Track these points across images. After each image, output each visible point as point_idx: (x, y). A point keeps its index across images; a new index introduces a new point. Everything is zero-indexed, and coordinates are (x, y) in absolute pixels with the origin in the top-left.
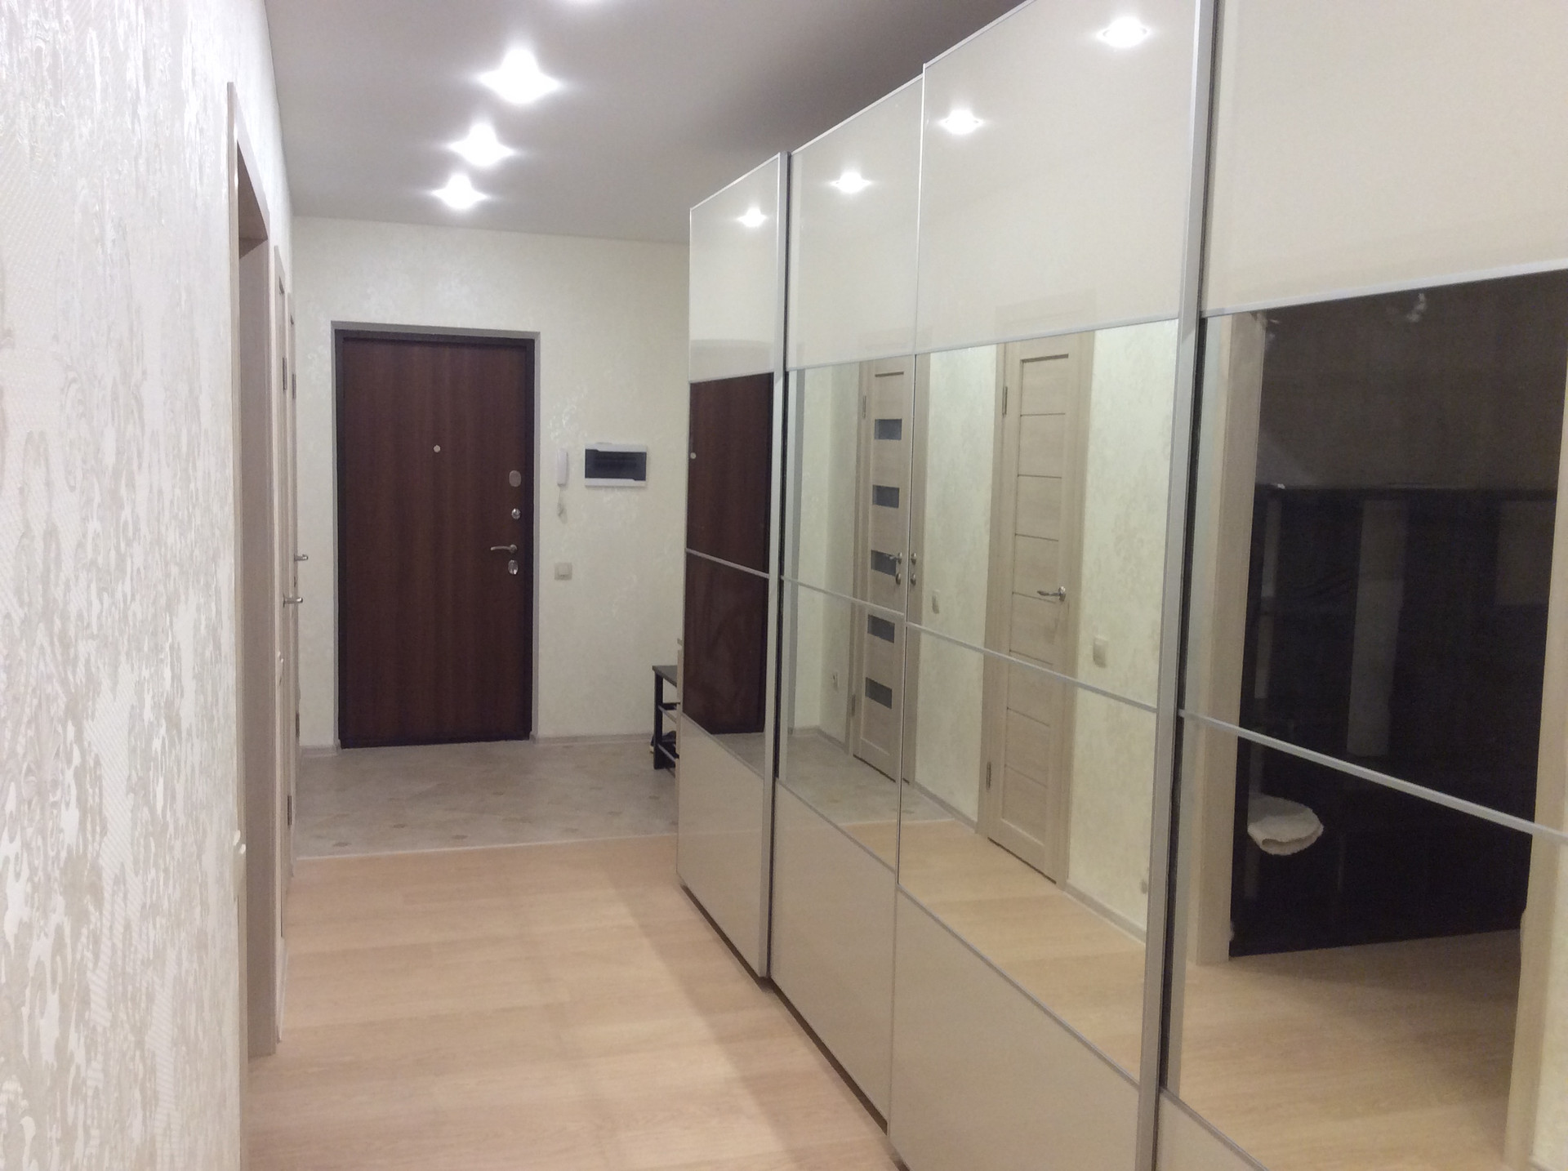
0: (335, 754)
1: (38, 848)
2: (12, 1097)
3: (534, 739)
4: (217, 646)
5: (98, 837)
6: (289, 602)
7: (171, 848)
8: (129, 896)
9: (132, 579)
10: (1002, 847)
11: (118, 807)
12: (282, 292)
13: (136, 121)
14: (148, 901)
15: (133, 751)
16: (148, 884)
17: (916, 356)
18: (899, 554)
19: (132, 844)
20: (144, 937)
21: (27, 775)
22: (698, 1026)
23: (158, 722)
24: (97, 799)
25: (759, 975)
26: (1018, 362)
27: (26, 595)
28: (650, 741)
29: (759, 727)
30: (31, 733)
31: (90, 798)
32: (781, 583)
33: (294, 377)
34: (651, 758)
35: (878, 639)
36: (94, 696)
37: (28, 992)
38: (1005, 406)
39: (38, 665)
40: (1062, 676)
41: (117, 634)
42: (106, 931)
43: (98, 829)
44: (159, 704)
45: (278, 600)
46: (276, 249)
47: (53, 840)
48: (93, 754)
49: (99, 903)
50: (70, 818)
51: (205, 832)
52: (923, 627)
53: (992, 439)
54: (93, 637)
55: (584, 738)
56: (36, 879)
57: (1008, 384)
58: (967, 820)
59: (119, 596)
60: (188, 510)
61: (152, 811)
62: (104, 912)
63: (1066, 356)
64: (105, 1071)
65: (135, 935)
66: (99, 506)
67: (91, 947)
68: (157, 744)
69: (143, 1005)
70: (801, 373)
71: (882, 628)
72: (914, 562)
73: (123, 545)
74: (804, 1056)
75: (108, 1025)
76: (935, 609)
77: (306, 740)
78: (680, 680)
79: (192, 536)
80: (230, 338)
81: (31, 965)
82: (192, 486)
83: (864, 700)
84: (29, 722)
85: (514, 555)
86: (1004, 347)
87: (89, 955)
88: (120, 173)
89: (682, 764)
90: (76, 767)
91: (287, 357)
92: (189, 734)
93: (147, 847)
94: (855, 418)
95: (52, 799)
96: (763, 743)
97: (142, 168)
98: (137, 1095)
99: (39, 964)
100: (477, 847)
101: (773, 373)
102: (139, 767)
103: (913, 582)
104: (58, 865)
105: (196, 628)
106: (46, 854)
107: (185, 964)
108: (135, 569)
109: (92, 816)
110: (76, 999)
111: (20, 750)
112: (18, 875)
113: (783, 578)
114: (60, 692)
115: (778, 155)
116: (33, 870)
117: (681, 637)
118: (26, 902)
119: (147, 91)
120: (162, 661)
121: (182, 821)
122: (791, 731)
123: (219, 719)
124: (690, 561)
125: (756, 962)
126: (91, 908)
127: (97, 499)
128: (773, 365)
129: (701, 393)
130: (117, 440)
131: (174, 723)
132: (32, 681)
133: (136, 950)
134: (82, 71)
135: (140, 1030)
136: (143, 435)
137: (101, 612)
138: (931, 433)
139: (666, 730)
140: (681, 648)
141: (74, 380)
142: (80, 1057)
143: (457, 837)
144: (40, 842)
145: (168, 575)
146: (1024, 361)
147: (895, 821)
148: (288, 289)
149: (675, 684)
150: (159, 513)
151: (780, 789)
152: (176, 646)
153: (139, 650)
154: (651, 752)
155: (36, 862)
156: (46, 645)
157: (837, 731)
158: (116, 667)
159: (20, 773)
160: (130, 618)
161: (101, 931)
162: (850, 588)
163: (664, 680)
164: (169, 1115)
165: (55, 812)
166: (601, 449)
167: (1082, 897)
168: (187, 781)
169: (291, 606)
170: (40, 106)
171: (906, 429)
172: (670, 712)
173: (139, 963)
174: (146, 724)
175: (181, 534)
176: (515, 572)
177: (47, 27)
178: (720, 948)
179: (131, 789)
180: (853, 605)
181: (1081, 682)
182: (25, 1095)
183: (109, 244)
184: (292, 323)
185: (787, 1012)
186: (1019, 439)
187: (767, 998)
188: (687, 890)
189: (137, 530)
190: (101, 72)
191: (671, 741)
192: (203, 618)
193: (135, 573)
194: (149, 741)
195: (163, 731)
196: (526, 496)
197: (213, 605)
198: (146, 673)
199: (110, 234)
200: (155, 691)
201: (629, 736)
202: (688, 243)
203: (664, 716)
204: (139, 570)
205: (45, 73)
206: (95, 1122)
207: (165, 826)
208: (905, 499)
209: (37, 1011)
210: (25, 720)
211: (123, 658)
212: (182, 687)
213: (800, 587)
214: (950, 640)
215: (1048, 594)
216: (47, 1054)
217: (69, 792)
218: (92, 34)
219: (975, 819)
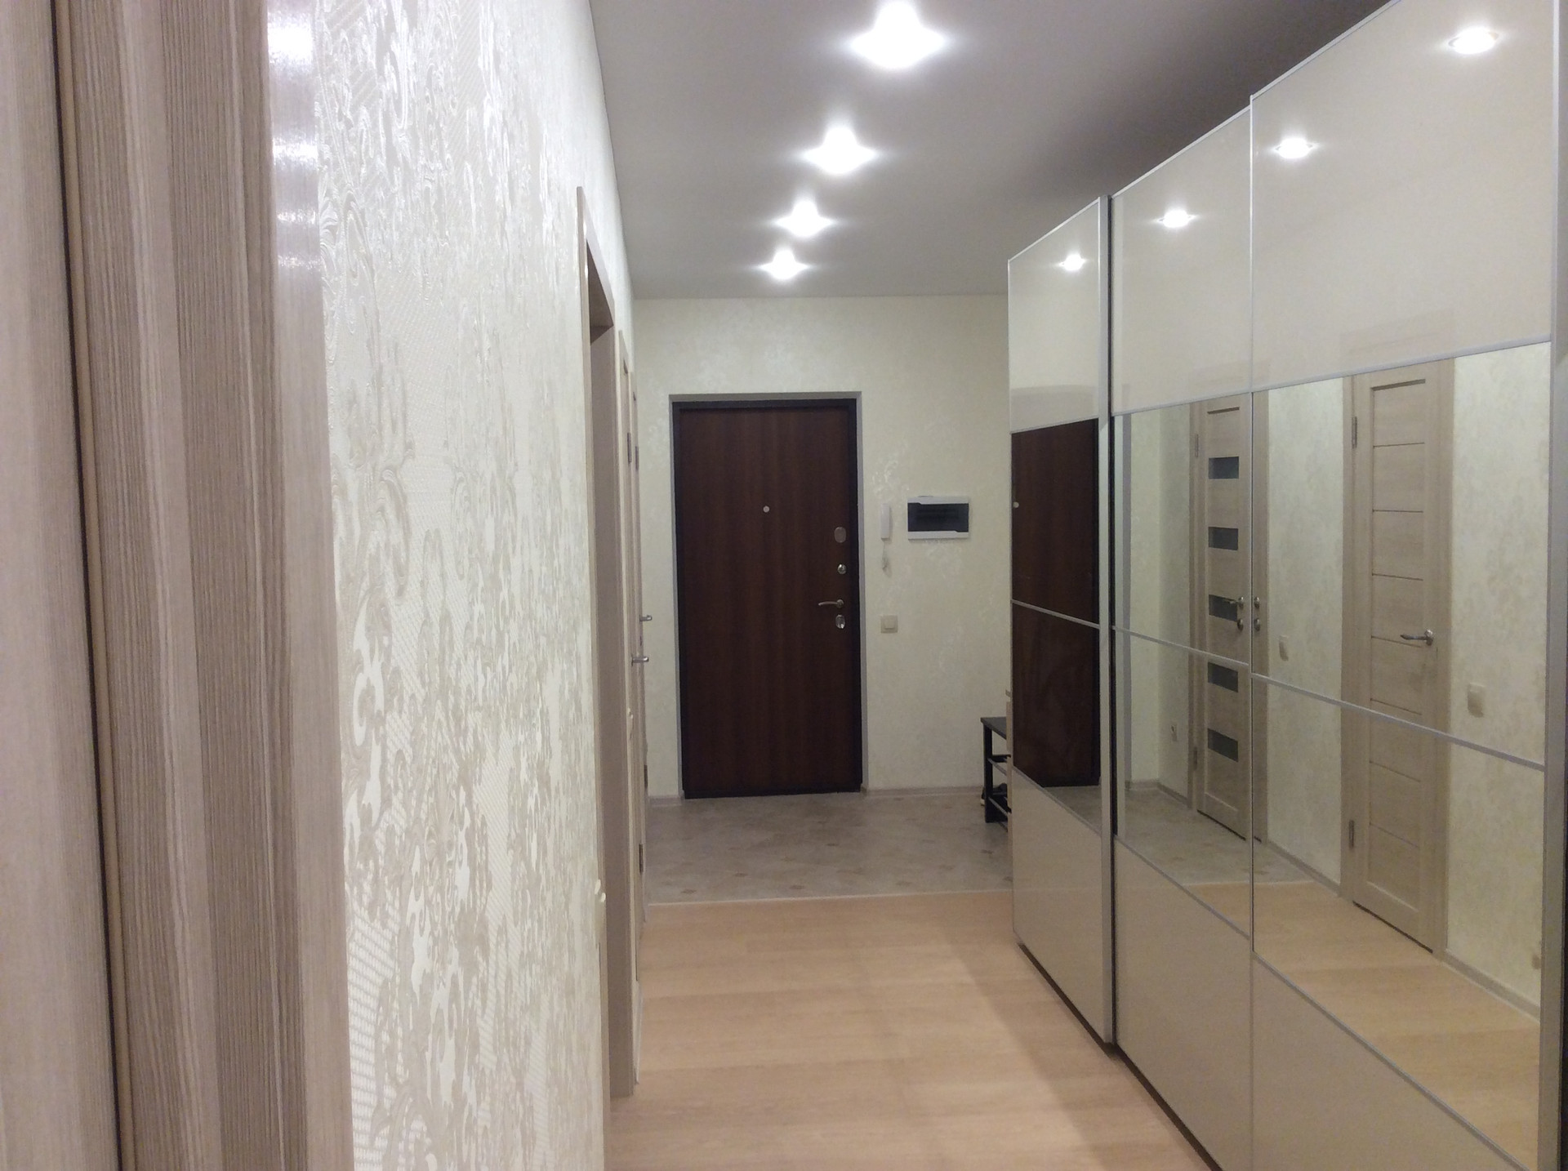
0: (680, 804)
1: (438, 904)
2: (418, 1136)
3: (865, 791)
4: (579, 709)
5: (484, 892)
6: (637, 661)
7: (544, 899)
8: (510, 946)
9: (509, 654)
10: (1371, 913)
11: (501, 862)
12: (626, 372)
13: (504, 238)
14: (526, 952)
15: (512, 809)
16: (526, 934)
17: (1252, 393)
18: (1240, 599)
19: (512, 897)
20: (522, 984)
21: (428, 839)
22: (1042, 1091)
23: (532, 782)
24: (484, 858)
25: (1104, 1041)
26: (1367, 391)
27: (426, 676)
28: (981, 793)
29: (1093, 779)
30: (431, 800)
31: (478, 856)
32: (1112, 634)
33: (636, 448)
34: (982, 812)
35: (1219, 689)
36: (480, 762)
37: (430, 1038)
38: (1355, 438)
39: (437, 737)
40: (1433, 730)
41: (498, 703)
42: (491, 980)
43: (485, 885)
44: (533, 765)
45: (627, 660)
46: (620, 333)
47: (449, 896)
48: (480, 816)
49: (485, 952)
50: (462, 875)
51: (571, 882)
52: (1270, 678)
53: (1341, 473)
54: (479, 709)
55: (916, 791)
56: (436, 933)
57: (1357, 414)
58: (1329, 883)
59: (499, 669)
60: (553, 584)
61: (528, 865)
62: (490, 962)
63: (1423, 381)
64: (492, 1112)
65: (515, 984)
66: (482, 590)
67: (480, 994)
68: (531, 802)
69: (522, 1050)
70: (1127, 418)
71: (1224, 677)
72: (1257, 606)
73: (501, 623)
74: (1157, 1129)
75: (494, 1068)
76: (1283, 655)
77: (653, 791)
78: (1010, 733)
79: (556, 608)
80: (584, 421)
81: (433, 1013)
82: (556, 562)
83: (1207, 753)
84: (430, 790)
85: (841, 610)
86: (1352, 378)
87: (478, 1002)
88: (493, 288)
89: (1015, 819)
90: (467, 829)
91: (631, 432)
92: (557, 790)
93: (524, 899)
94: (1187, 459)
95: (448, 859)
96: (1099, 796)
97: (510, 280)
98: (519, 1135)
99: (439, 1011)
100: (814, 898)
101: (1097, 420)
102: (517, 825)
103: (1257, 628)
104: (453, 919)
105: (561, 693)
106: (444, 910)
107: (557, 1009)
108: (512, 642)
109: (480, 874)
110: (469, 1044)
111: (423, 817)
112: (422, 930)
113: (1114, 628)
114: (454, 760)
115: (1099, 200)
116: (434, 924)
117: (1009, 688)
118: (429, 955)
119: (512, 210)
120: (534, 725)
121: (553, 873)
122: (1128, 784)
123: (581, 775)
124: (1016, 612)
125: (1102, 1028)
126: (480, 959)
127: (481, 584)
128: (1097, 411)
129: (1021, 442)
130: (495, 528)
131: (545, 781)
132: (433, 753)
133: (516, 997)
134: (460, 202)
135: (519, 1073)
136: (516, 521)
137: (485, 686)
138: (1272, 469)
139: (997, 782)
140: (1009, 699)
141: (461, 480)
142: (472, 1099)
143: (794, 887)
144: (439, 900)
145: (538, 646)
146: (1374, 389)
147: (1248, 882)
148: (630, 369)
149: (1004, 736)
150: (530, 590)
151: (1119, 847)
152: (545, 711)
153: (516, 717)
154: (982, 805)
155: (436, 917)
156: (443, 719)
157: (1179, 785)
158: (498, 734)
159: (424, 836)
160: (508, 688)
161: (488, 979)
162: (1187, 638)
163: (993, 732)
164: (544, 1154)
165: (451, 870)
166: (923, 502)
167: (1464, 968)
168: (556, 836)
169: (638, 665)
170: (430, 240)
171: (1244, 466)
172: (1000, 764)
173: (518, 1009)
174: (522, 784)
175: (548, 608)
176: (842, 626)
177: (432, 169)
178: (1061, 1010)
179: (510, 846)
180: (1191, 657)
181: (1455, 736)
182: (429, 1134)
183: (486, 354)
184: (635, 399)
185: (1136, 1081)
186: (1373, 471)
187: (1114, 1066)
188: (1025, 949)
189: (512, 607)
190: (475, 199)
191: (1001, 793)
192: (567, 683)
193: (511, 647)
194: (525, 803)
195: (536, 790)
196: (851, 551)
197: (575, 669)
198: (521, 738)
199: (487, 344)
200: (530, 753)
201: (959, 789)
202: (1006, 293)
203: (994, 768)
204: (514, 644)
205: (432, 209)
206: (485, 1160)
207: (539, 879)
208: (1245, 539)
209: (438, 1056)
210: (427, 788)
211: (503, 725)
212: (550, 747)
213: (1132, 637)
214: (1302, 692)
215: (1412, 638)
216: (446, 1095)
217: (462, 852)
218: (468, 166)
219: (1338, 882)
